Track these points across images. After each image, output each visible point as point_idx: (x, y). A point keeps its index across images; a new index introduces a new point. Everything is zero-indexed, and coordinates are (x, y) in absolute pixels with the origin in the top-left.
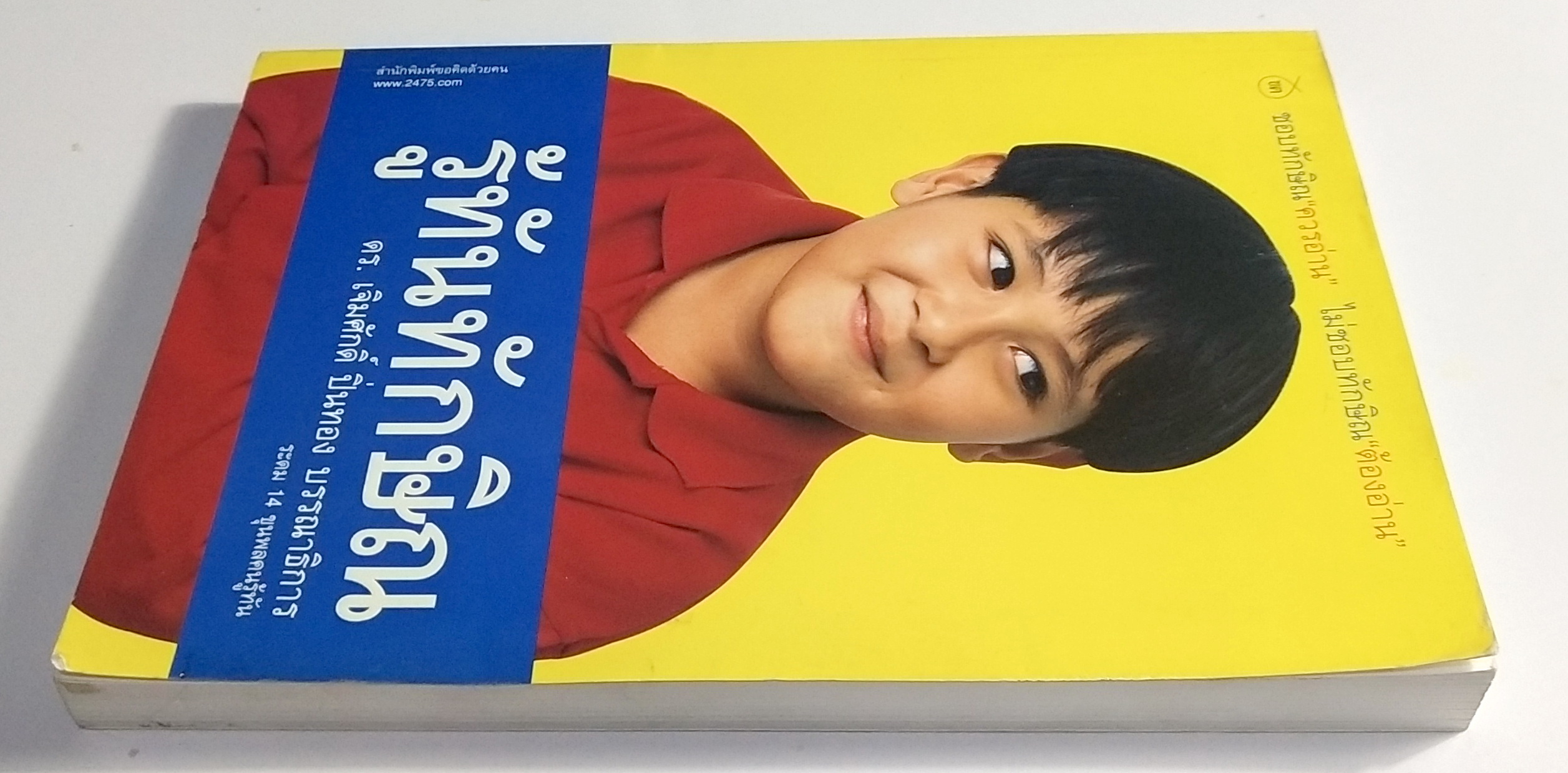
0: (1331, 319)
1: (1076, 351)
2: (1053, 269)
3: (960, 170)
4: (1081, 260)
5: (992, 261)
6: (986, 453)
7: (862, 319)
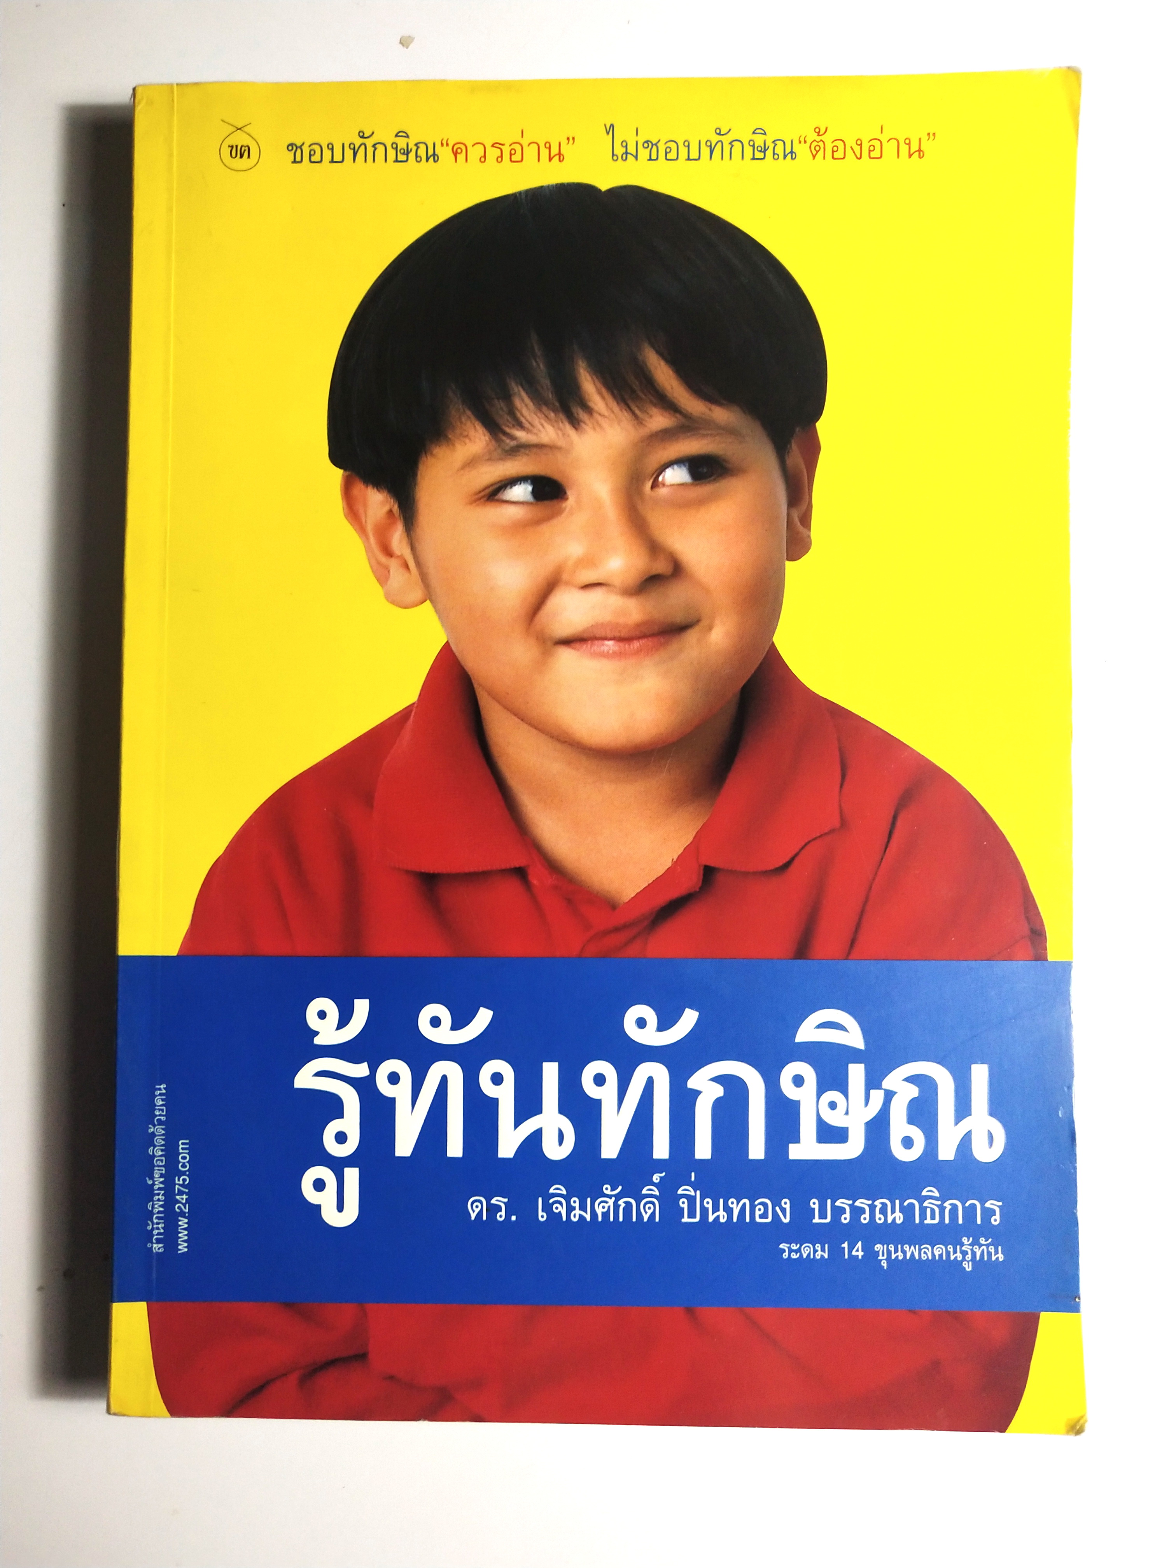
0: (627, 153)
1: (659, 420)
2: (536, 434)
3: (369, 528)
4: (524, 405)
5: (521, 499)
6: (799, 524)
7: (607, 645)
